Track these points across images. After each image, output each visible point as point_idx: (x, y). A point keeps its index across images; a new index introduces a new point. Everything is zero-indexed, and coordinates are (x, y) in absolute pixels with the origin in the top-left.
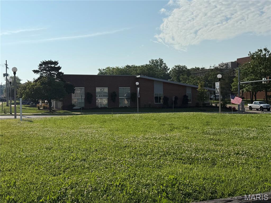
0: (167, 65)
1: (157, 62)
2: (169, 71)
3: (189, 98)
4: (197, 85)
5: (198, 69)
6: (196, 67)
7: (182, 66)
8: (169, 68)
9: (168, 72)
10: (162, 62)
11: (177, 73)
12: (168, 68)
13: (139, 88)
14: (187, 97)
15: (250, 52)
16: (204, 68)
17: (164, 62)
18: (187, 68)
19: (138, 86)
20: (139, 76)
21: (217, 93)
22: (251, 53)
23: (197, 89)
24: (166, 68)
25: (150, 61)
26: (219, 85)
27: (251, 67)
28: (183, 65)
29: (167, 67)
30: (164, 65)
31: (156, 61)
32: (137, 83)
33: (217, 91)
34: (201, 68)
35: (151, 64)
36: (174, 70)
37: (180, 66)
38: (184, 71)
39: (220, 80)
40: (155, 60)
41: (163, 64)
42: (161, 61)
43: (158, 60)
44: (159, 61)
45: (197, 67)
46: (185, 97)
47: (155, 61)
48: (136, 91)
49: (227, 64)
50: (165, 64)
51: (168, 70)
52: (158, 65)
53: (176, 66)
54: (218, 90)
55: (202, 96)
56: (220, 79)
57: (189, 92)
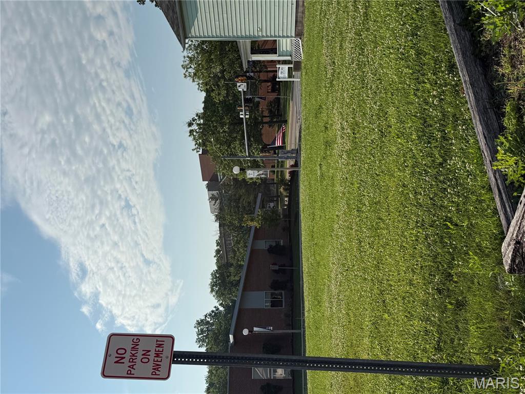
0: (209, 311)
1: (202, 332)
2: (219, 307)
3: (274, 244)
4: (251, 227)
5: (218, 252)
6: (215, 257)
7: (213, 279)
8: (215, 307)
9: (221, 309)
10: (202, 321)
11: (225, 289)
12: (214, 309)
13: (255, 329)
14: (271, 246)
15: (193, 150)
16: (217, 241)
17: (203, 318)
18: (216, 270)
19: (251, 331)
20: (231, 337)
21: (265, 174)
22: (194, 147)
23: (258, 227)
24: (215, 313)
25: (199, 347)
26: (251, 170)
27: (220, 147)
28: (210, 277)
29: (213, 311)
30: (209, 318)
31: (200, 334)
32: (246, 332)
33: (262, 174)
34: (217, 246)
35: (205, 344)
36: (219, 295)
37: (212, 282)
38: (222, 275)
39: (243, 170)
40: (198, 335)
41: (206, 320)
42: (200, 323)
43: (197, 330)
44: (199, 328)
45: (215, 254)
46: (271, 250)
47: (200, 336)
48: (259, 334)
49: (212, 198)
50: (206, 316)
51: (218, 309)
52: (208, 330)
53: (212, 290)
54: (261, 172)
55: (271, 219)
56: (241, 170)
57: (263, 245)
